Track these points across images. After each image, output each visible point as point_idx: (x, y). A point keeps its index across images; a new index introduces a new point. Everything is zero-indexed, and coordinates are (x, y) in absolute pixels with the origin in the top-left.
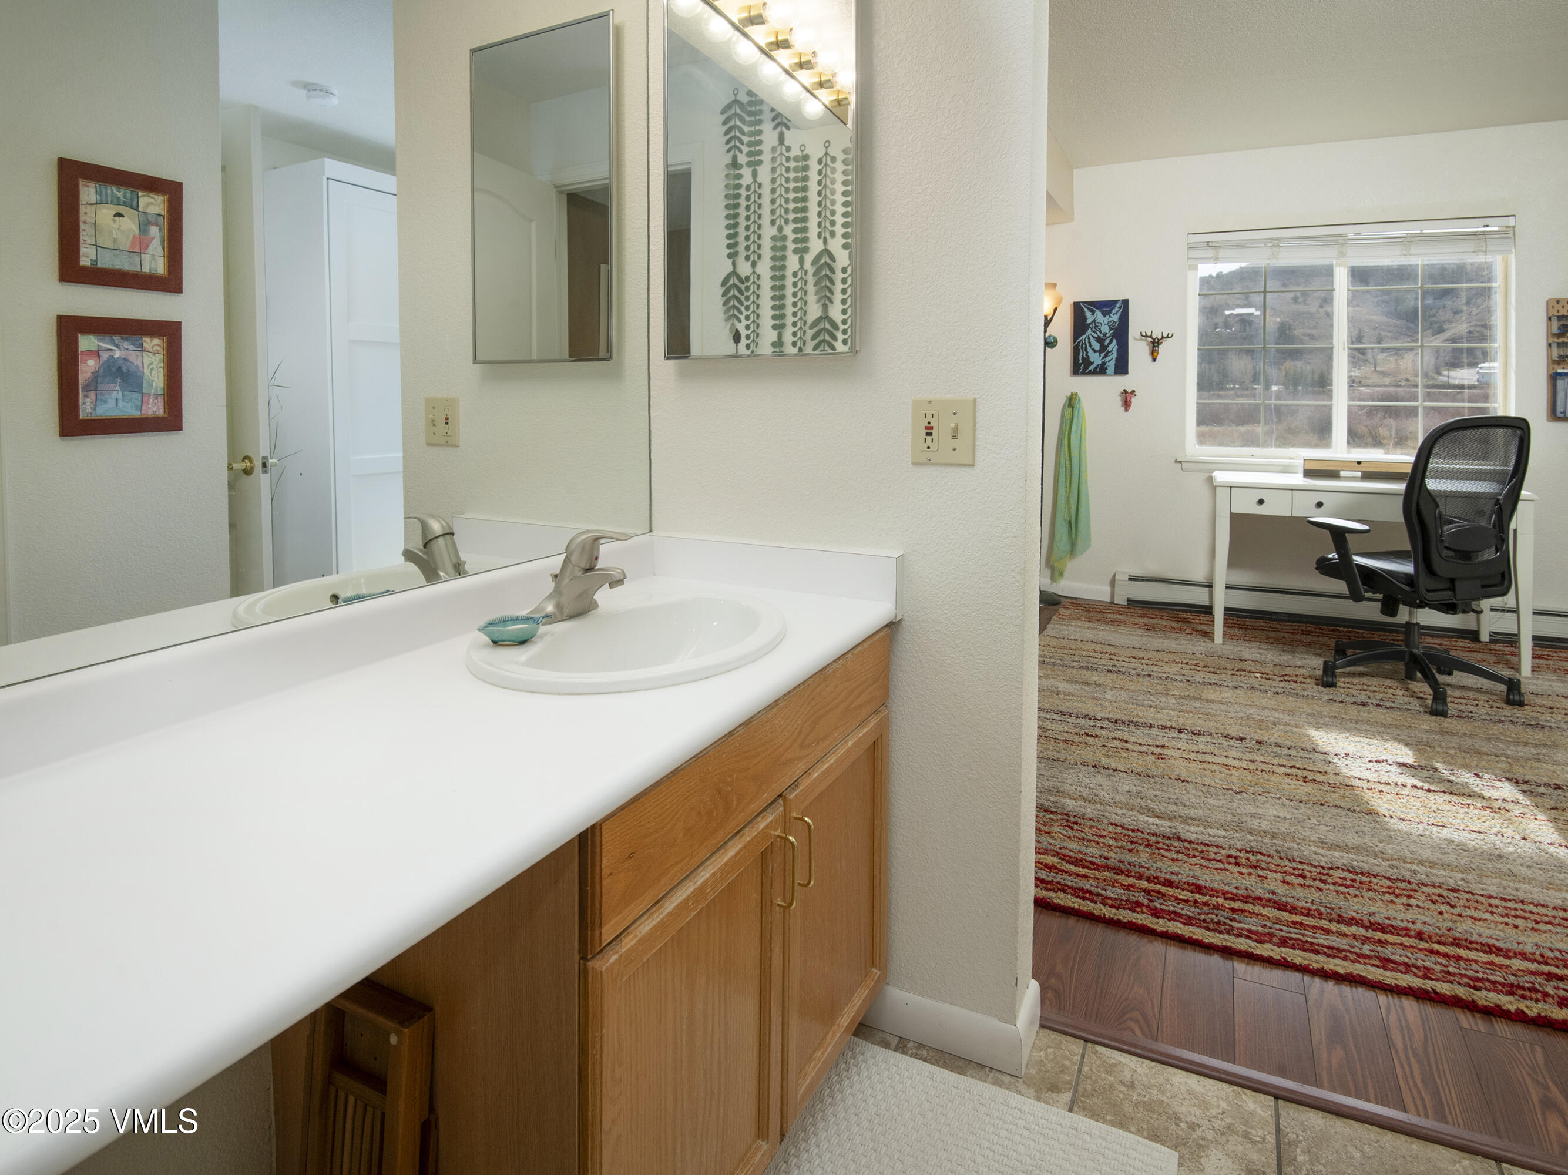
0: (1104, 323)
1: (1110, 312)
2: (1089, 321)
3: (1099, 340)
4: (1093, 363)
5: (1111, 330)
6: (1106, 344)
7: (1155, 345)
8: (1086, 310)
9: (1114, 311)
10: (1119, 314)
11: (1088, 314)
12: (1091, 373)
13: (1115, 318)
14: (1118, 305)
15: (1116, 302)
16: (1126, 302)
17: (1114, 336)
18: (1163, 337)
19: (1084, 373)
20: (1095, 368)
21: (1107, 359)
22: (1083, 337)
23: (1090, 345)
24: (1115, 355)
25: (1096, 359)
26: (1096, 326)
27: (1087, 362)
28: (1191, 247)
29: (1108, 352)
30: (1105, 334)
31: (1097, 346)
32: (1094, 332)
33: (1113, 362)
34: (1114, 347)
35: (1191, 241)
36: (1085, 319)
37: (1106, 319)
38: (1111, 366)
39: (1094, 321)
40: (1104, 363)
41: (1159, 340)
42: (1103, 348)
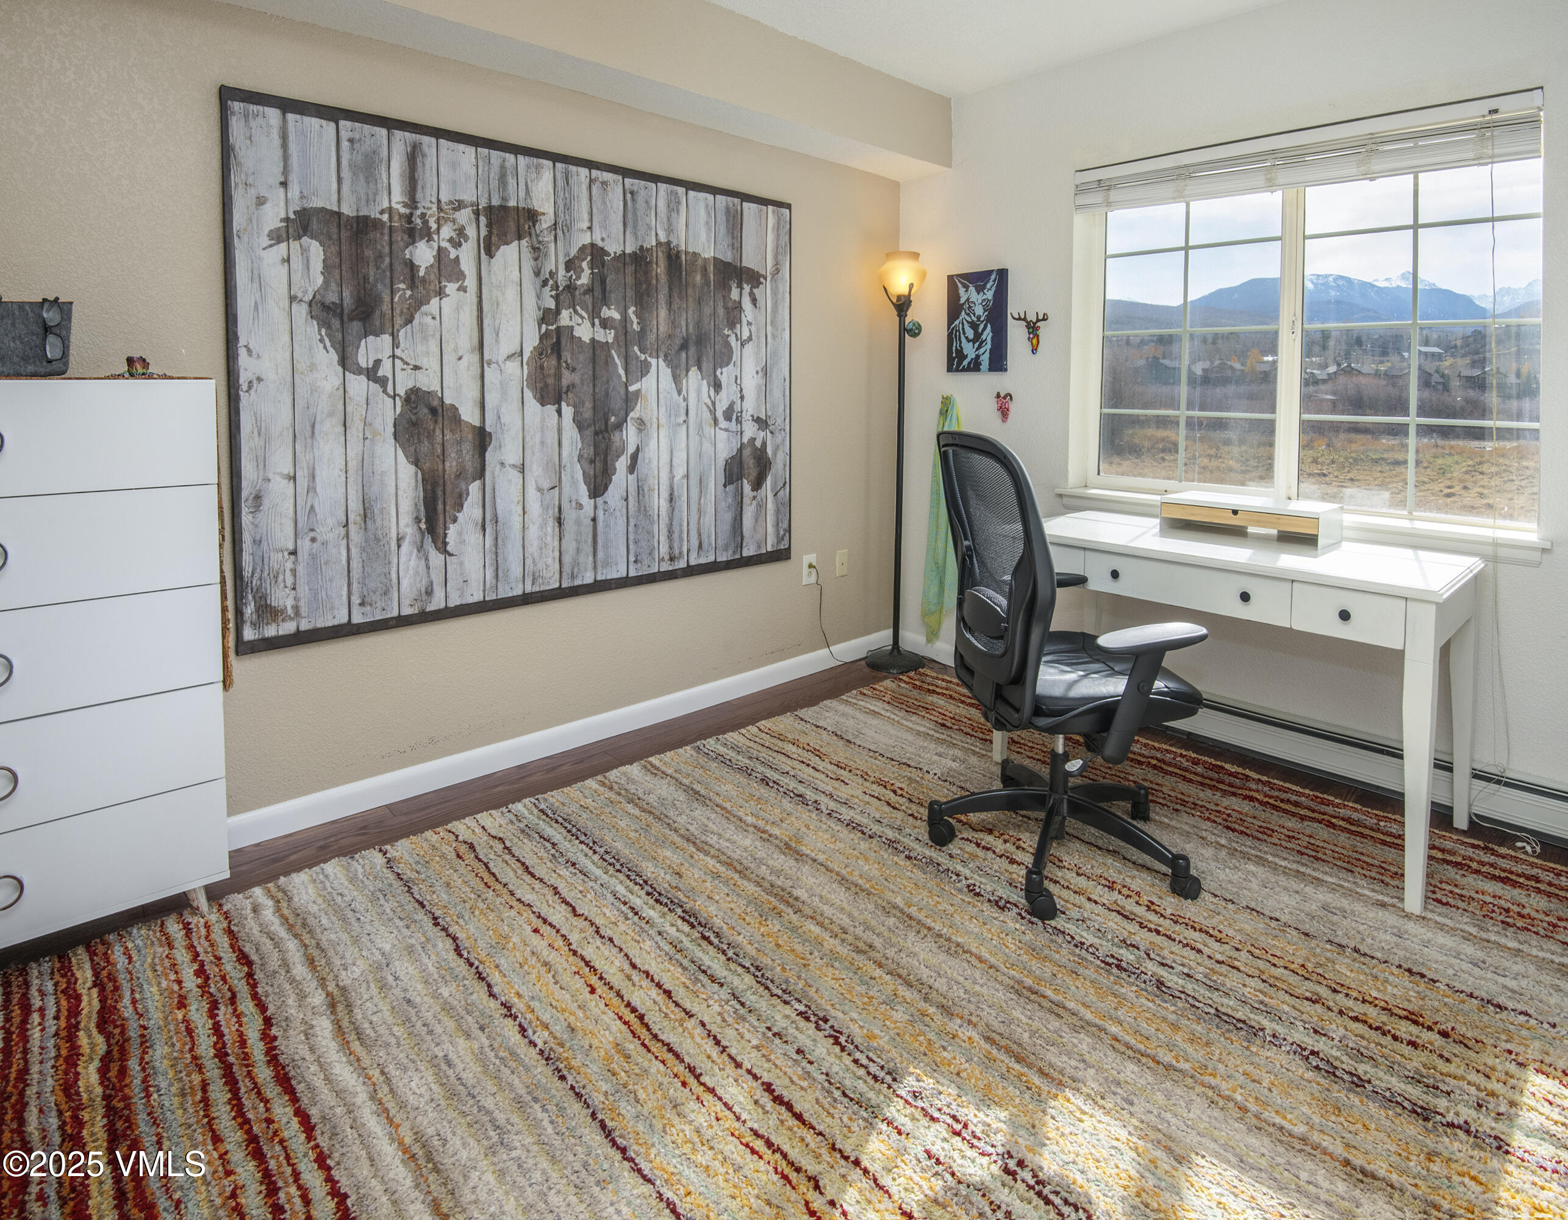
0: (978, 300)
1: (984, 287)
2: (962, 301)
3: (974, 326)
4: (966, 356)
5: (985, 311)
6: (980, 330)
7: (1033, 328)
8: (959, 285)
9: (988, 286)
10: (994, 289)
11: (962, 290)
12: (964, 370)
13: (989, 295)
14: (993, 277)
15: (990, 272)
16: (1003, 274)
17: (989, 319)
18: (1038, 320)
19: (957, 370)
20: (969, 363)
21: (982, 351)
22: (957, 322)
23: (964, 333)
24: (989, 346)
25: (969, 350)
26: (970, 307)
27: (961, 356)
28: (1081, 190)
29: (982, 342)
30: (979, 318)
31: (970, 333)
32: (968, 315)
33: (987, 355)
34: (988, 335)
35: (1078, 182)
36: (959, 298)
37: (981, 297)
38: (985, 360)
39: (968, 299)
40: (978, 357)
41: (1035, 324)
42: (978, 336)
